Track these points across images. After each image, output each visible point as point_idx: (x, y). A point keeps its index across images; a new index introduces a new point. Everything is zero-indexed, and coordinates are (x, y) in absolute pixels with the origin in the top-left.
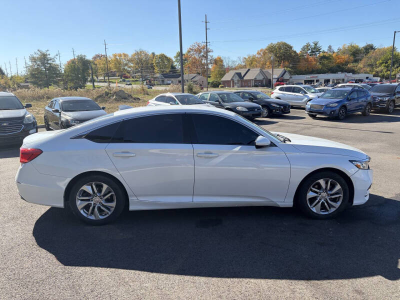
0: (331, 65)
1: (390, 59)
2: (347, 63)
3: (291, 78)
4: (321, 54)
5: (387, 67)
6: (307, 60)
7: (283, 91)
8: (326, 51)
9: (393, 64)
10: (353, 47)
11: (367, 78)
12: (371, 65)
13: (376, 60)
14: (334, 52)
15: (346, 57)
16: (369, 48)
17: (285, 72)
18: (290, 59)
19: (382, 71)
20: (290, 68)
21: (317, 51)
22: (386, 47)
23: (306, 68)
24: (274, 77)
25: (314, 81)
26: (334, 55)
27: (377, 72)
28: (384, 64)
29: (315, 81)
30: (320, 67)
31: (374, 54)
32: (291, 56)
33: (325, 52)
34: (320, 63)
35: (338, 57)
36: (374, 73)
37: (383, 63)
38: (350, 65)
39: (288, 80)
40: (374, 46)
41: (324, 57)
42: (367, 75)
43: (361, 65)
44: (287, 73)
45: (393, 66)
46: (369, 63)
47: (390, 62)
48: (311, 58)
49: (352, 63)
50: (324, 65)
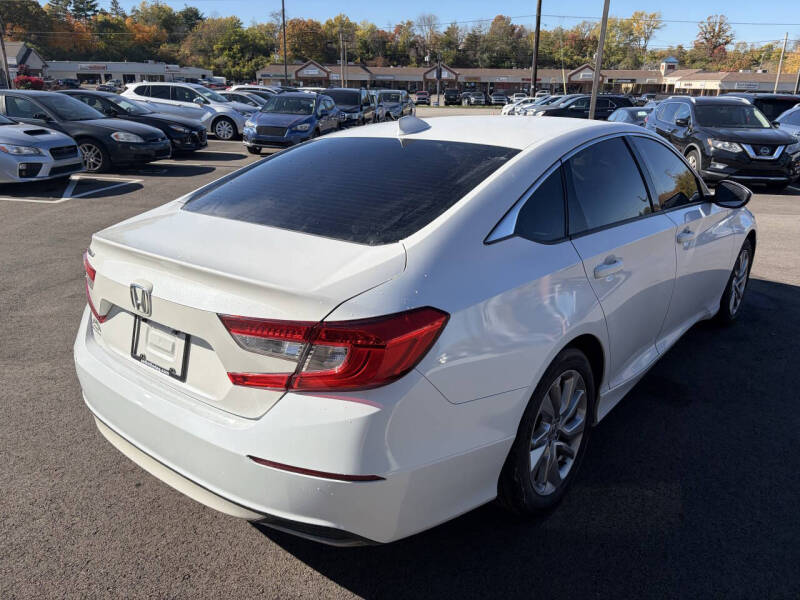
0: (126, 44)
1: (236, 42)
2: (157, 42)
3: (46, 66)
4: (100, 18)
5: (233, 57)
6: (69, 27)
7: (147, 95)
8: (109, 11)
9: (242, 51)
10: (160, 9)
11: (203, 77)
12: (203, 52)
13: (211, 42)
14: (125, 16)
15: (151, 29)
16: (192, 17)
17: (29, 51)
18: (28, 20)
19: (225, 67)
20: (31, 42)
21: (89, 10)
22: (224, 17)
23: (72, 45)
24: (9, 62)
25: (99, 76)
26: (127, 22)
27: (218, 66)
28: (227, 52)
29: (103, 77)
30: (102, 45)
31: (205, 30)
32: (27, 13)
33: (105, 14)
34: (101, 37)
35: (136, 28)
36: (212, 67)
37: (224, 49)
38: (165, 48)
39: (41, 71)
40: (200, 14)
41: (106, 25)
42: (202, 71)
43: (185, 49)
44: (33, 54)
45: (243, 56)
46: (199, 46)
47: (236, 47)
48: (81, 23)
49: (168, 43)
50: (109, 43)
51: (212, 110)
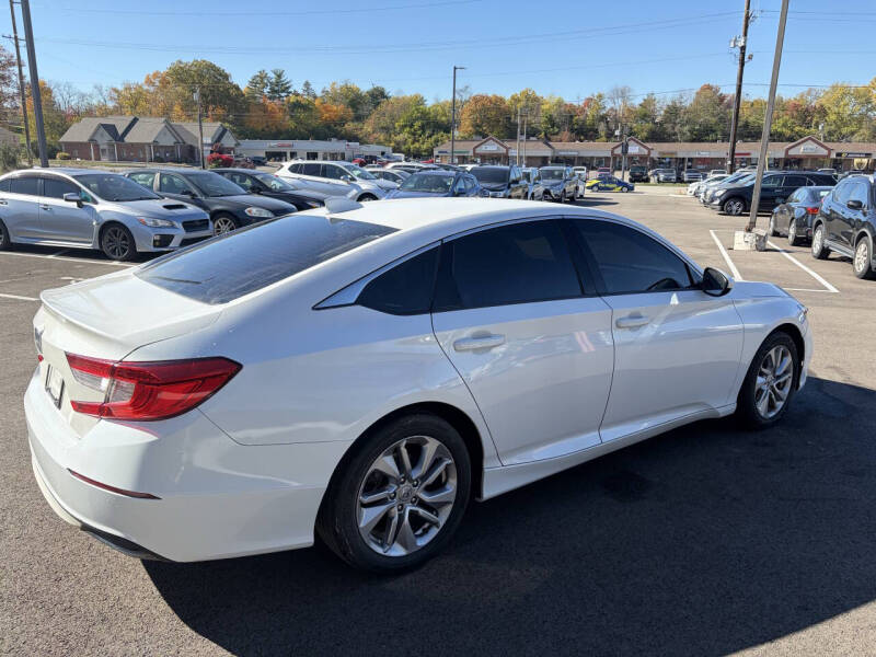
0: (314, 123)
1: (417, 119)
2: (343, 121)
3: (238, 144)
4: (293, 99)
5: (414, 134)
6: (264, 108)
8: (300, 92)
9: (423, 128)
10: (349, 89)
11: (383, 154)
12: (386, 129)
13: (393, 118)
14: (315, 97)
15: (339, 109)
16: (378, 96)
17: (225, 131)
18: (228, 102)
19: (405, 142)
20: (229, 122)
21: (283, 91)
22: (408, 95)
23: (265, 125)
24: (205, 141)
25: (285, 153)
26: (317, 103)
27: (398, 143)
28: (408, 129)
29: (289, 155)
30: (291, 124)
31: (389, 108)
32: (229, 97)
33: (297, 95)
34: (292, 117)
35: (325, 108)
36: (393, 144)
37: (406, 126)
38: (350, 126)
39: (232, 149)
40: (387, 91)
41: (297, 105)
42: (382, 148)
43: (368, 127)
44: (228, 134)
45: (424, 132)
46: (383, 124)
47: (417, 124)
48: (273, 105)
49: (353, 121)
50: (299, 122)
51: (358, 187)
